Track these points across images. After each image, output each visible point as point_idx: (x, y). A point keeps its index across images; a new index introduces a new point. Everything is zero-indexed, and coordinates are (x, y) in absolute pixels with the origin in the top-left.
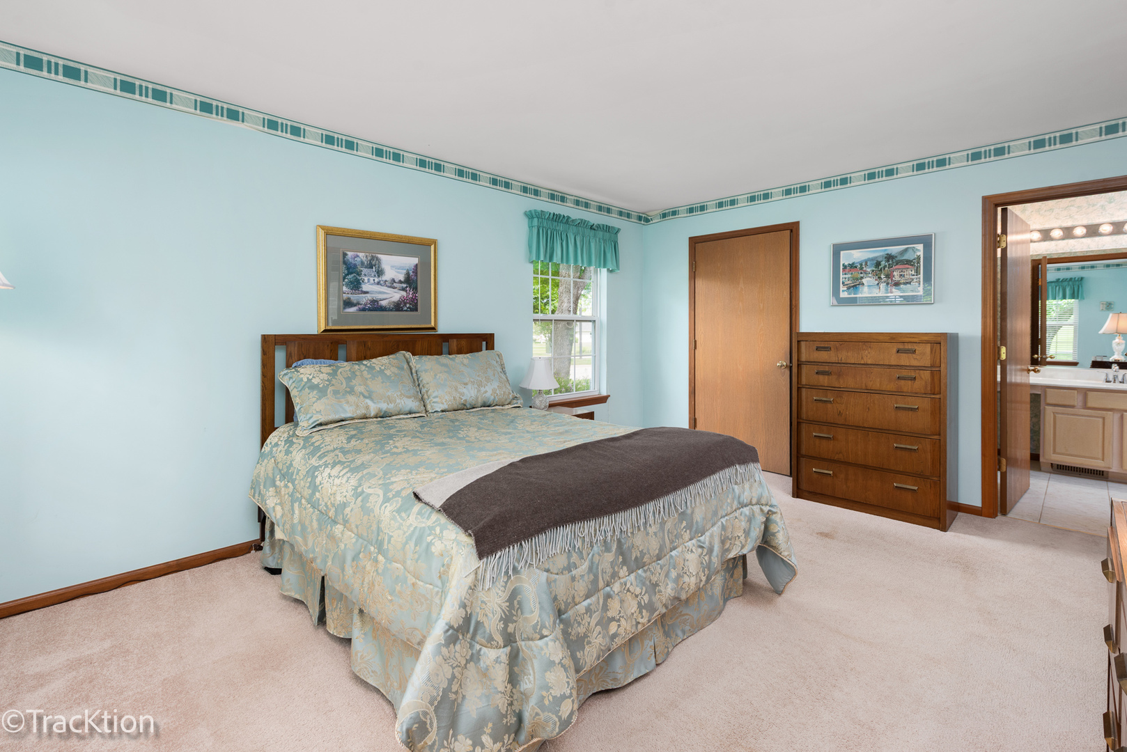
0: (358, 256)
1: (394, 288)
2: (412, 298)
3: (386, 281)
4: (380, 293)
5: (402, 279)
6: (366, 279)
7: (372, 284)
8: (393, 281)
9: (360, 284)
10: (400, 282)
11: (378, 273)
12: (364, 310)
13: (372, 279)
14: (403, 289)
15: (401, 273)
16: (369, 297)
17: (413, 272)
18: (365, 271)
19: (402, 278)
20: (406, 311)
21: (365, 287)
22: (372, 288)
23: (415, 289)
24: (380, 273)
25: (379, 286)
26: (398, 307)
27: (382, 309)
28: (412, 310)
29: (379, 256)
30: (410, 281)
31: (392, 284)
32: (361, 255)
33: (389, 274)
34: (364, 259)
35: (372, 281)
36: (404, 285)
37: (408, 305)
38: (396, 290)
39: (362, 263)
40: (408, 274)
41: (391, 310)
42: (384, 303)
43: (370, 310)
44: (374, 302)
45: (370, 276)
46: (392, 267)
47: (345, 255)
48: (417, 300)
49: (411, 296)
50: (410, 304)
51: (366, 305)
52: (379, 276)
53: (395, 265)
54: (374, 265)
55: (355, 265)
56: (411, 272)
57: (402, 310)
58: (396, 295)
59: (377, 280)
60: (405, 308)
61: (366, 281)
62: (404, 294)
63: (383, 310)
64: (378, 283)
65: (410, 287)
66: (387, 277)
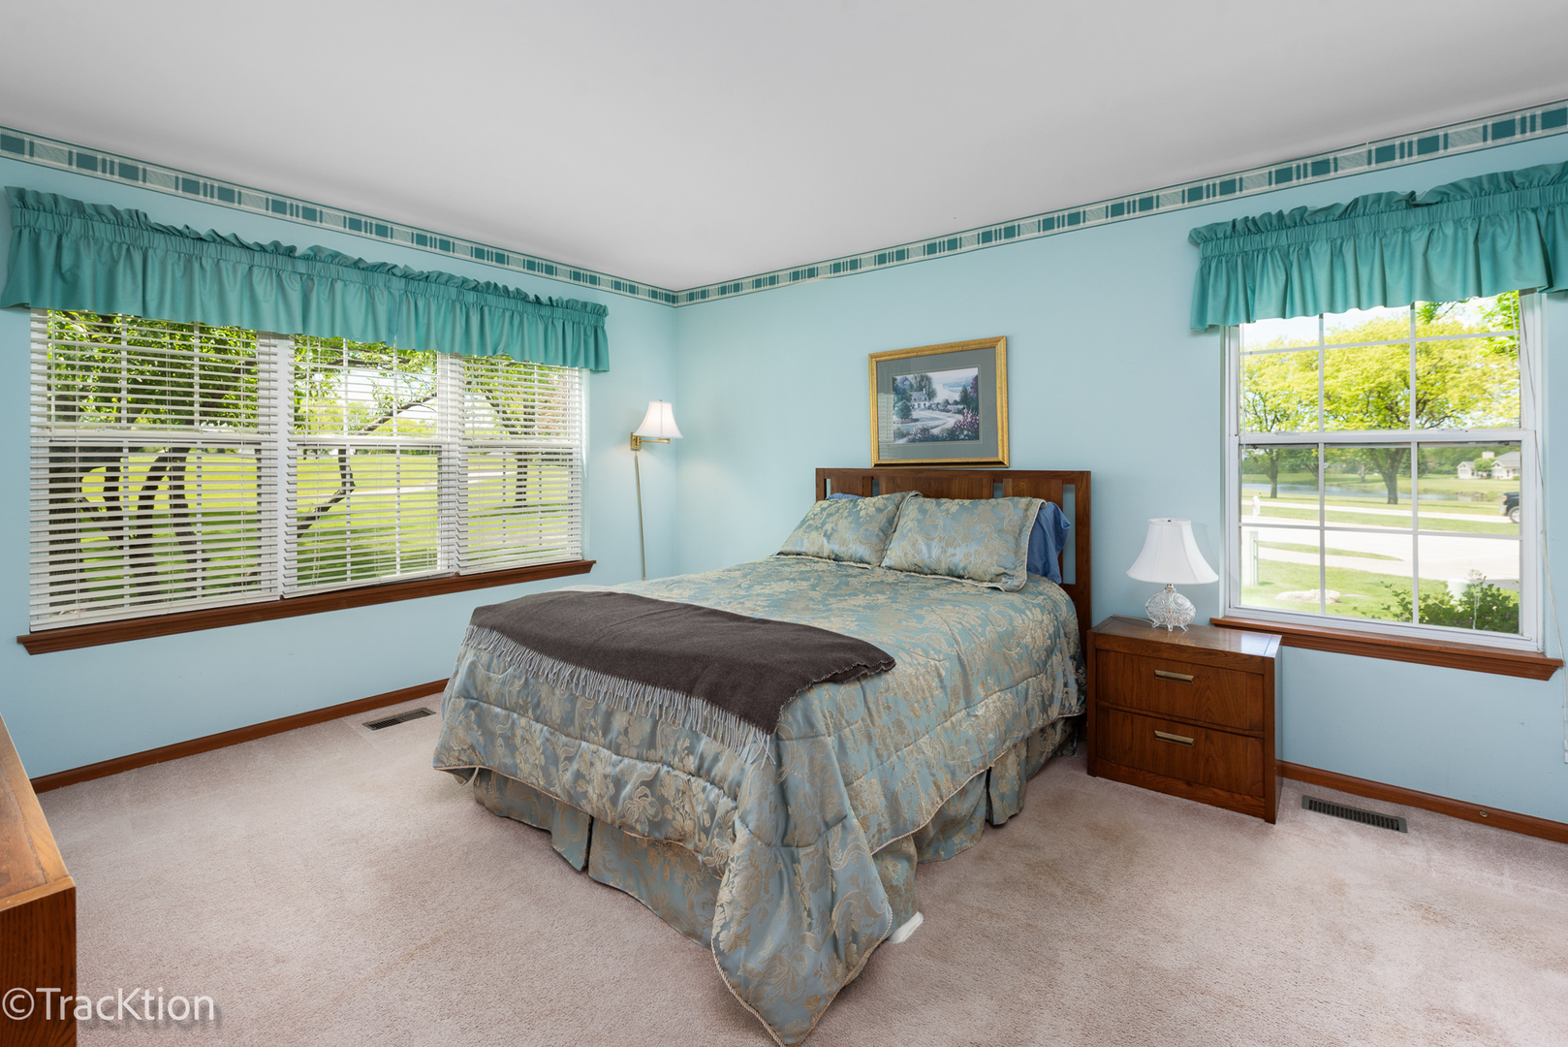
0: (907, 379)
1: (948, 411)
2: (971, 422)
3: (938, 404)
4: (932, 419)
5: (958, 399)
6: (916, 404)
7: (923, 410)
8: (947, 402)
9: (910, 410)
10: (956, 403)
11: (929, 395)
12: (913, 441)
13: (922, 404)
14: (960, 412)
15: (956, 392)
16: (919, 425)
17: (972, 388)
18: (915, 395)
19: (957, 397)
20: (963, 439)
21: (915, 414)
22: (924, 415)
23: (976, 410)
24: (931, 395)
25: (930, 411)
26: (952, 435)
27: (935, 439)
28: (971, 438)
29: (930, 374)
30: (969, 400)
31: (945, 407)
32: (910, 377)
33: (943, 394)
34: (913, 381)
35: (922, 406)
36: (961, 407)
37: (965, 432)
38: (950, 414)
39: (911, 385)
40: (965, 391)
41: (944, 440)
42: (935, 431)
43: (920, 440)
44: (925, 430)
45: (920, 400)
46: (944, 385)
47: (894, 380)
48: (978, 424)
49: (969, 420)
50: (969, 431)
51: (915, 435)
52: (930, 399)
53: (948, 383)
54: (925, 387)
55: (904, 390)
56: (969, 389)
57: (958, 439)
58: (950, 421)
59: (928, 404)
60: (962, 437)
61: (916, 406)
62: (960, 417)
63: (938, 441)
64: (930, 408)
65: (968, 408)
66: (940, 398)
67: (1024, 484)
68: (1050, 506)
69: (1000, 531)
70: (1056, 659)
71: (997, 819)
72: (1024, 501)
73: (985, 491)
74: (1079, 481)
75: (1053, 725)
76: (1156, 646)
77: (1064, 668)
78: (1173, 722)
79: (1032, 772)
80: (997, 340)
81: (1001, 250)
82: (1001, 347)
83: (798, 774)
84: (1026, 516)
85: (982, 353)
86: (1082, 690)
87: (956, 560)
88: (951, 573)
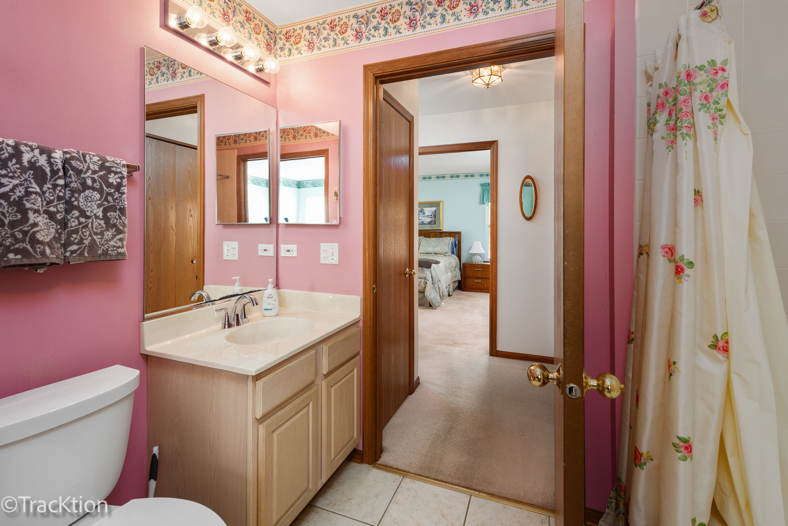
1: (429, 218)
4: (424, 219)
8: (428, 215)
10: (430, 216)
15: (430, 213)
17: (434, 212)
20: (432, 224)
21: (420, 218)
23: (435, 218)
24: (424, 213)
26: (430, 223)
27: (425, 224)
28: (434, 224)
29: (424, 209)
30: (434, 215)
33: (427, 213)
39: (419, 211)
40: (432, 213)
41: (428, 224)
42: (425, 222)
44: (422, 222)
45: (421, 215)
48: (436, 221)
49: (434, 220)
50: (434, 222)
51: (420, 223)
53: (429, 211)
58: (429, 220)
62: (432, 219)
64: (424, 217)
65: (433, 217)
66: (426, 214)
67: (447, 235)
68: (454, 239)
69: (445, 244)
70: (457, 269)
71: (450, 294)
72: (449, 238)
73: (438, 236)
74: (459, 233)
75: (456, 281)
76: (475, 265)
77: (458, 270)
78: (478, 278)
79: (454, 290)
80: (441, 202)
81: (441, 181)
82: (441, 203)
83: (434, 274)
84: (450, 241)
85: (436, 204)
86: (461, 275)
87: (436, 250)
88: (435, 253)
